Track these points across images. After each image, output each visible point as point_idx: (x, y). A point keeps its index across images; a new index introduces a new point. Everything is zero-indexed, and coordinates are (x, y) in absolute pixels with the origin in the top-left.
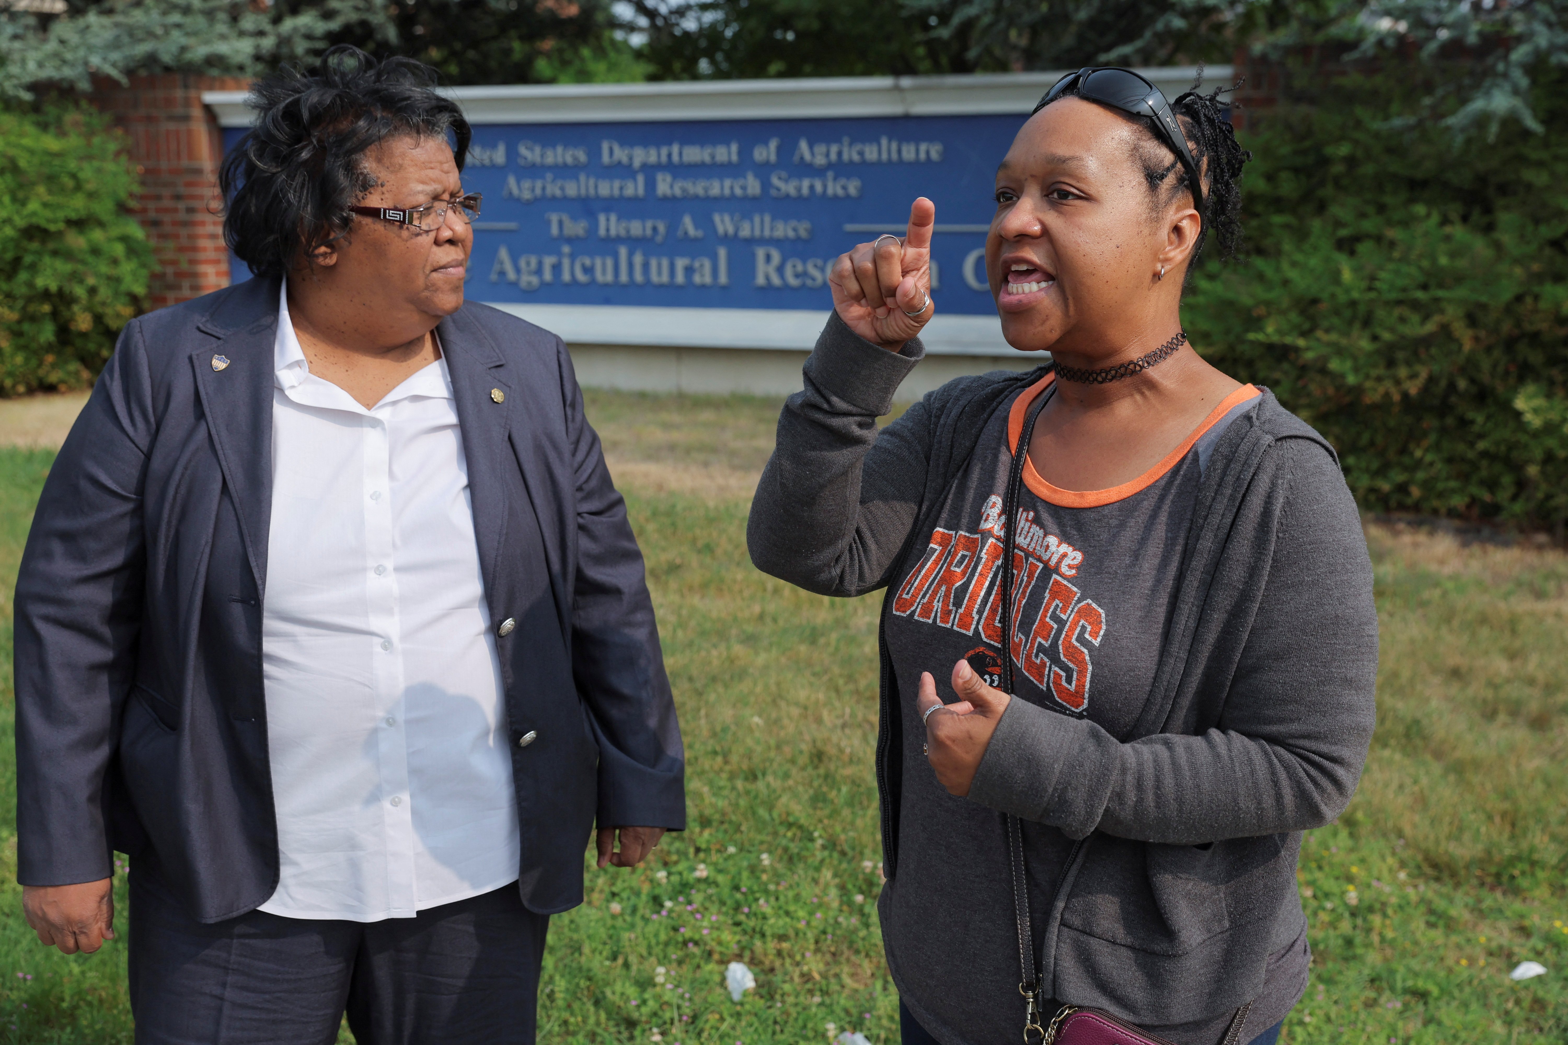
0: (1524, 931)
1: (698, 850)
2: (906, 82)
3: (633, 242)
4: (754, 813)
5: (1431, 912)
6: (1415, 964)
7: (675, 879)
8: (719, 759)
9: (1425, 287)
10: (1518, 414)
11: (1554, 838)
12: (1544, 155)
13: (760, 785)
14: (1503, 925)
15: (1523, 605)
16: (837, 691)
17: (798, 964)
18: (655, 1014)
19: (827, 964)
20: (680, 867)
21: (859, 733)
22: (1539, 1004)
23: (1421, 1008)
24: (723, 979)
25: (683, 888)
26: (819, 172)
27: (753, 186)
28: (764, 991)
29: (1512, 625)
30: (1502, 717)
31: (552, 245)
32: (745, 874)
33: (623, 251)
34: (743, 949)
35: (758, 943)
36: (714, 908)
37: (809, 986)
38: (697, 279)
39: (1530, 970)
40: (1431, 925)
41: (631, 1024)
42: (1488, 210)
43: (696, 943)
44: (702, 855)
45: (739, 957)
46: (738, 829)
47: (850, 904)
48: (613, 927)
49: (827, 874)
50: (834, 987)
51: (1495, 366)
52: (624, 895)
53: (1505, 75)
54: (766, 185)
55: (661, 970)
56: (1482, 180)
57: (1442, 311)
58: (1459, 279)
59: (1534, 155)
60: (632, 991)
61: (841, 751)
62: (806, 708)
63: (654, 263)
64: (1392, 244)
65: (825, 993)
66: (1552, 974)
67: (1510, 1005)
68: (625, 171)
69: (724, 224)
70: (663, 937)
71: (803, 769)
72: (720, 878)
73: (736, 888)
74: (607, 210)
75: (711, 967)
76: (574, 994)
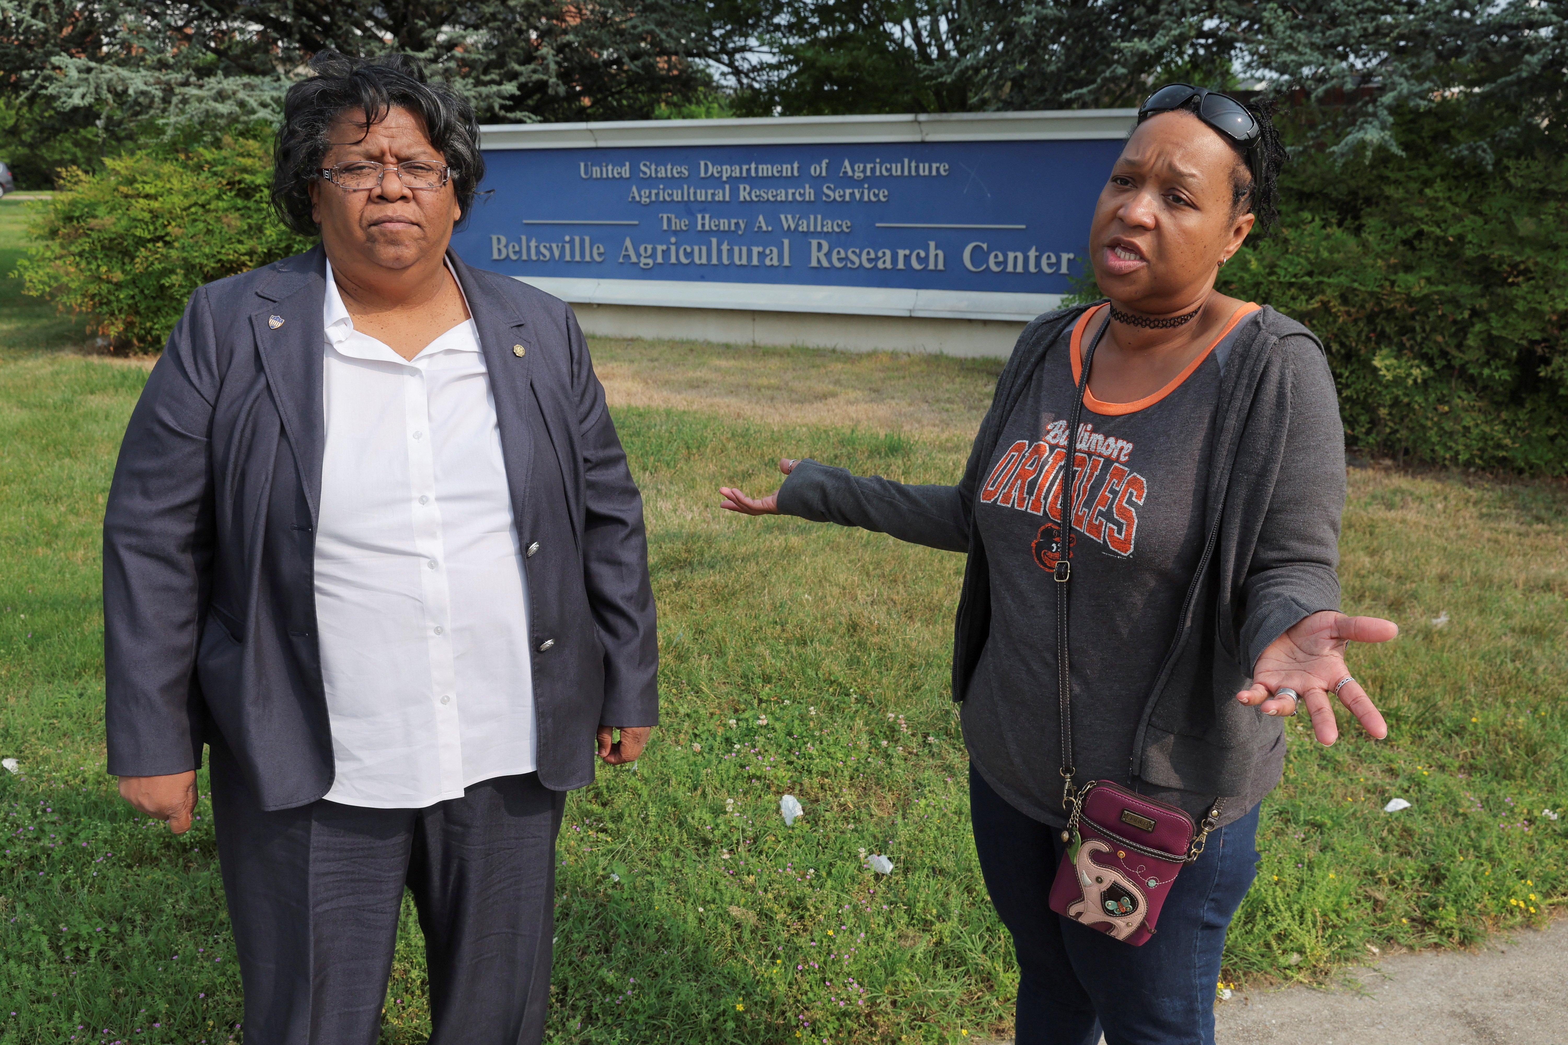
0: (1392, 772)
1: (761, 701)
2: (922, 117)
3: (722, 235)
4: (804, 673)
5: (1323, 757)
6: (1312, 800)
7: (743, 724)
8: (778, 627)
9: (1310, 274)
10: (1375, 370)
11: (1412, 698)
12: (1400, 176)
13: (809, 650)
14: (1376, 768)
15: (1379, 513)
16: (868, 575)
17: (836, 796)
18: (725, 835)
19: (859, 797)
20: (746, 715)
21: (884, 608)
22: (1408, 832)
23: (1317, 837)
24: (779, 808)
25: (750, 733)
26: (859, 183)
27: (809, 193)
28: (809, 817)
29: (1371, 529)
30: (1367, 602)
31: (664, 236)
32: (796, 722)
33: (714, 241)
34: (794, 783)
35: (806, 780)
36: (772, 751)
37: (845, 814)
38: (768, 262)
39: (1398, 804)
40: (1323, 768)
41: (707, 843)
42: (1356, 217)
43: (759, 778)
44: (764, 705)
45: (791, 790)
46: (792, 685)
47: (877, 746)
48: (695, 763)
49: (859, 723)
50: (864, 816)
51: (1359, 334)
52: (704, 737)
53: (1374, 115)
54: (819, 193)
55: (731, 801)
56: (1354, 193)
57: (1323, 292)
58: (1336, 269)
59: (1393, 176)
60: (707, 817)
61: (871, 623)
62: (844, 588)
63: (736, 249)
64: (1286, 241)
65: (857, 820)
66: (1416, 807)
67: (1385, 834)
68: (716, 182)
69: (788, 221)
70: (732, 773)
71: (842, 637)
72: (778, 725)
73: (790, 734)
74: (703, 211)
75: (770, 797)
76: (663, 818)
